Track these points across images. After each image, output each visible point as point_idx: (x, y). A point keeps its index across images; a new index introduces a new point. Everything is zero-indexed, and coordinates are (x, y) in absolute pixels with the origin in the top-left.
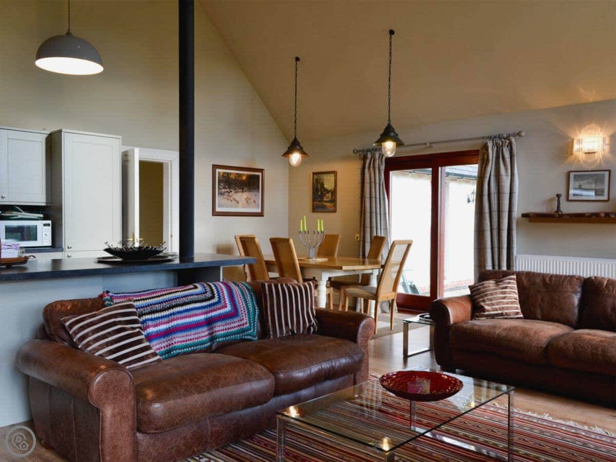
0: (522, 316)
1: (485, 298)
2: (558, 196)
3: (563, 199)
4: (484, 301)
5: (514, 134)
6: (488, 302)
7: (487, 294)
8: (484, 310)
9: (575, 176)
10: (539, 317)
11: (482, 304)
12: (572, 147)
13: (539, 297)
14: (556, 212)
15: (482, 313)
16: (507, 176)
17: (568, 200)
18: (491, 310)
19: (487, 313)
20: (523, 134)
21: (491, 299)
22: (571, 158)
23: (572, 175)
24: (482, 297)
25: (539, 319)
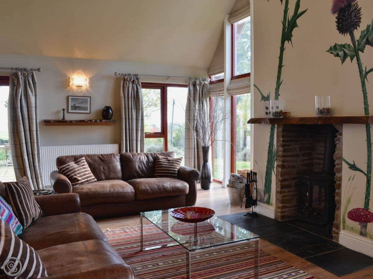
0: (96, 180)
1: (76, 173)
2: (64, 110)
3: (65, 112)
4: (75, 175)
5: (35, 69)
6: (79, 175)
7: (76, 170)
8: (78, 180)
9: (72, 99)
10: (104, 178)
11: (75, 177)
12: (69, 82)
13: (102, 168)
14: (62, 119)
15: (77, 183)
16: (33, 96)
17: (68, 112)
18: (82, 179)
19: (80, 182)
20: (41, 70)
21: (79, 173)
22: (69, 88)
23: (70, 98)
24: (73, 173)
25: (103, 180)
